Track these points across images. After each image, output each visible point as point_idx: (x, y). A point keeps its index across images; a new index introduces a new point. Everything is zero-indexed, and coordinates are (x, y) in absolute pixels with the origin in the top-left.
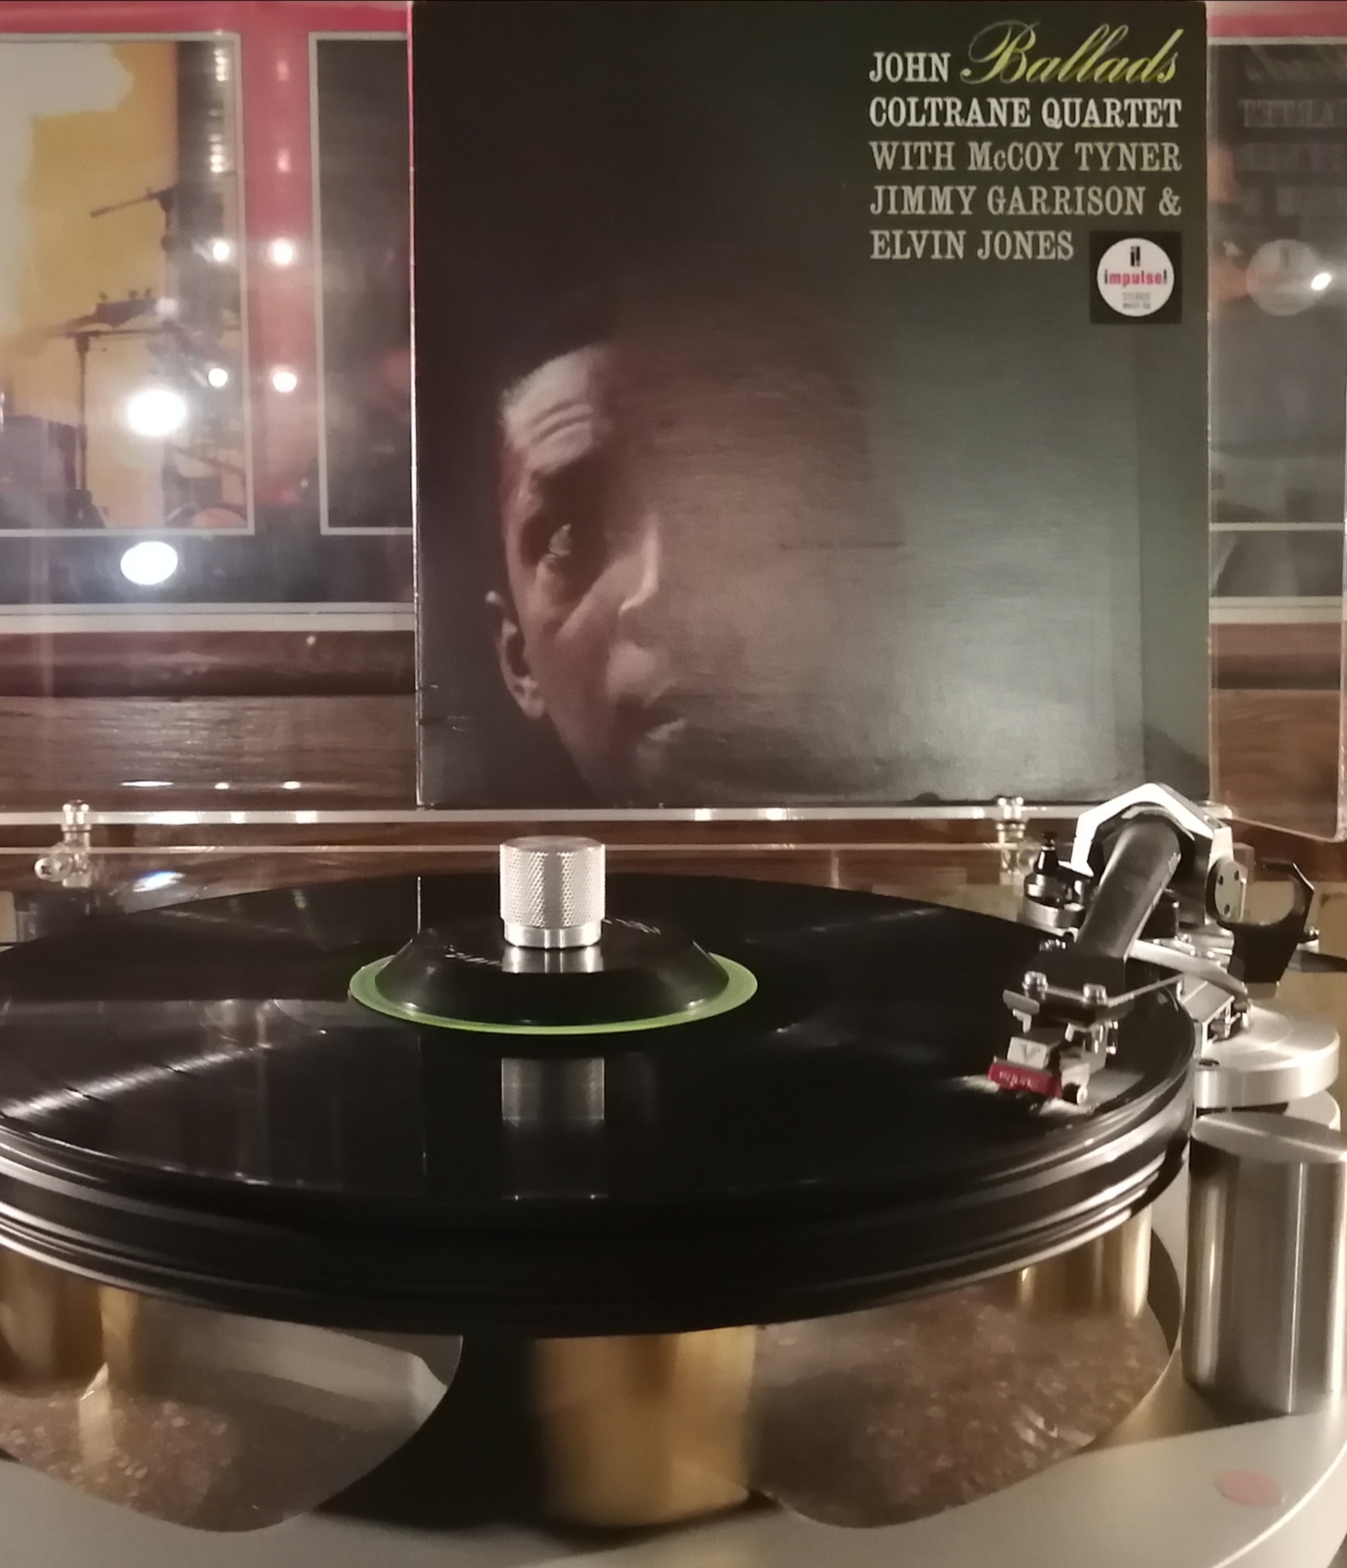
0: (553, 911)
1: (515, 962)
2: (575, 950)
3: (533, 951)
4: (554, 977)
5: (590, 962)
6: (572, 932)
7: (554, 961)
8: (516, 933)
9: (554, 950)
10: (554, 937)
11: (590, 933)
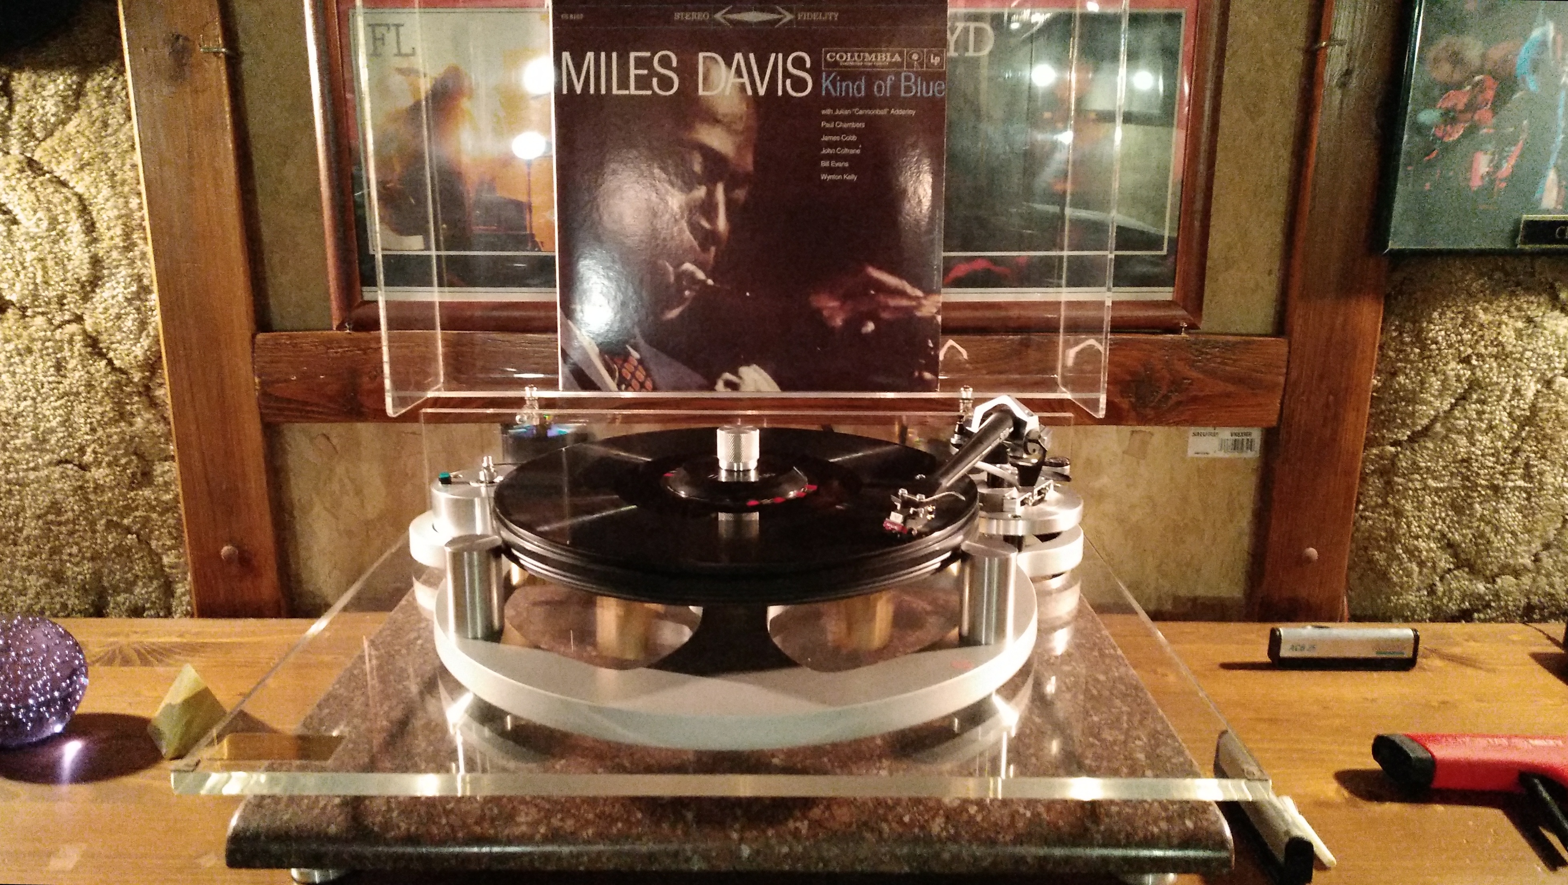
0: (737, 457)
1: (723, 477)
2: (746, 471)
3: (730, 472)
4: (738, 483)
5: (753, 477)
6: (745, 464)
7: (738, 475)
8: (723, 464)
9: (738, 471)
10: (739, 466)
11: (753, 464)
